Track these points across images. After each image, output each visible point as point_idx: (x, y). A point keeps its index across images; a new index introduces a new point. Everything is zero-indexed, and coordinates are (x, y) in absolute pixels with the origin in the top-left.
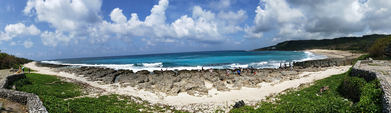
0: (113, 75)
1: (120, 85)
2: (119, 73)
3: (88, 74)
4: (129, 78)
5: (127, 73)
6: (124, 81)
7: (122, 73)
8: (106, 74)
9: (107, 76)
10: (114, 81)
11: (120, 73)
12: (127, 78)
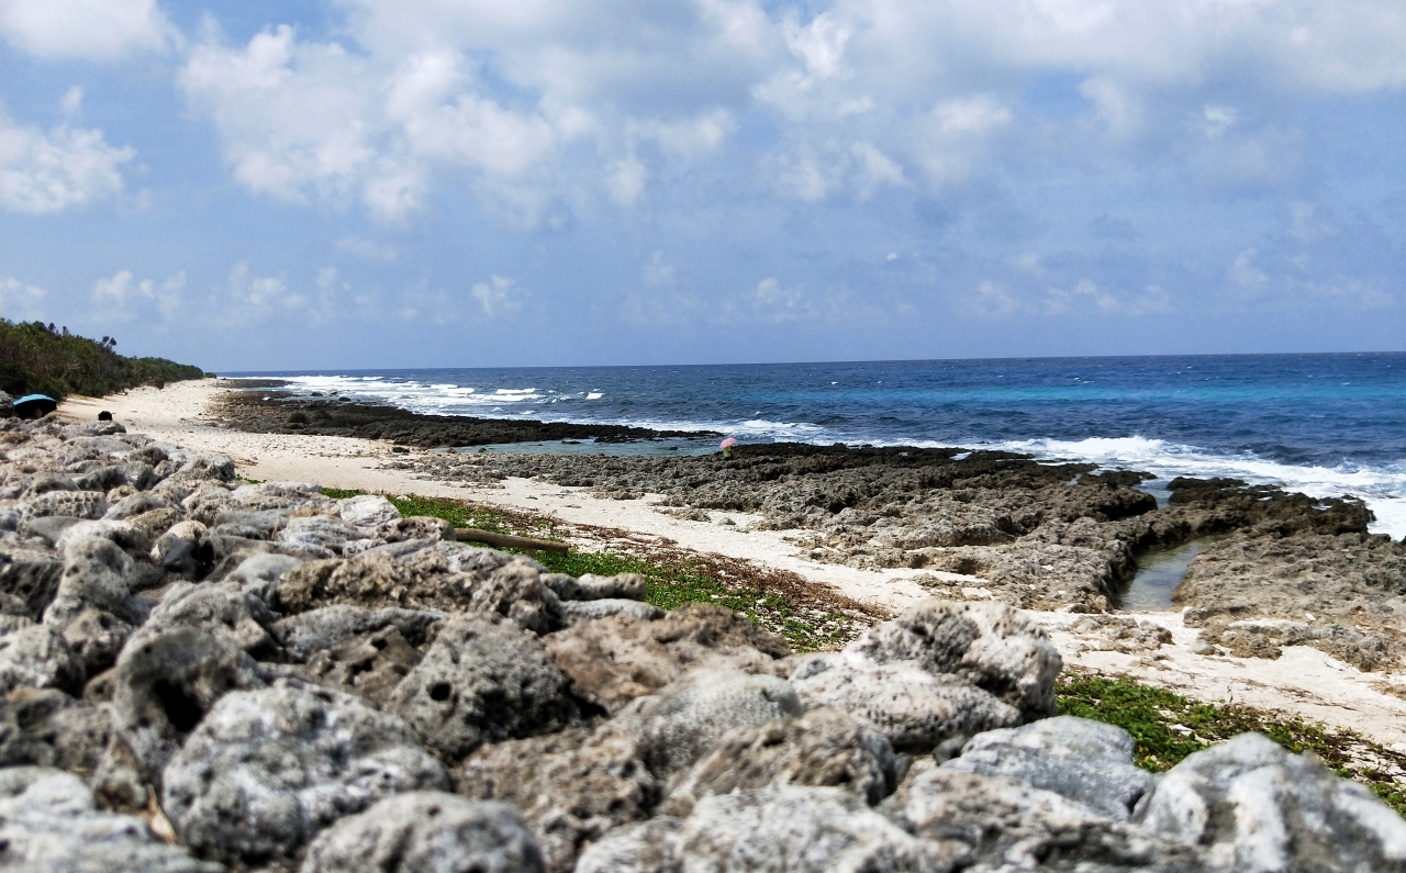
0: (1110, 537)
1: (1195, 633)
2: (1186, 528)
3: (817, 500)
4: (1310, 576)
5: (1285, 531)
6: (1240, 600)
7: (1217, 528)
8: (1017, 516)
9: (1035, 534)
10: (1114, 585)
11: (1196, 518)
12: (1284, 575)
